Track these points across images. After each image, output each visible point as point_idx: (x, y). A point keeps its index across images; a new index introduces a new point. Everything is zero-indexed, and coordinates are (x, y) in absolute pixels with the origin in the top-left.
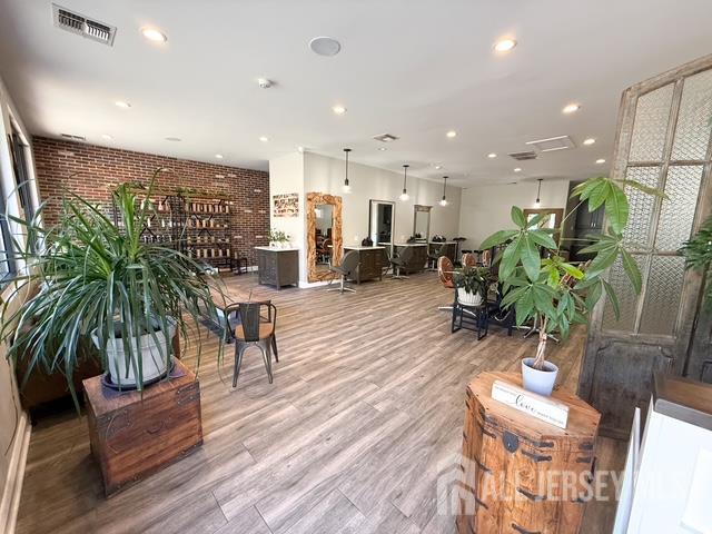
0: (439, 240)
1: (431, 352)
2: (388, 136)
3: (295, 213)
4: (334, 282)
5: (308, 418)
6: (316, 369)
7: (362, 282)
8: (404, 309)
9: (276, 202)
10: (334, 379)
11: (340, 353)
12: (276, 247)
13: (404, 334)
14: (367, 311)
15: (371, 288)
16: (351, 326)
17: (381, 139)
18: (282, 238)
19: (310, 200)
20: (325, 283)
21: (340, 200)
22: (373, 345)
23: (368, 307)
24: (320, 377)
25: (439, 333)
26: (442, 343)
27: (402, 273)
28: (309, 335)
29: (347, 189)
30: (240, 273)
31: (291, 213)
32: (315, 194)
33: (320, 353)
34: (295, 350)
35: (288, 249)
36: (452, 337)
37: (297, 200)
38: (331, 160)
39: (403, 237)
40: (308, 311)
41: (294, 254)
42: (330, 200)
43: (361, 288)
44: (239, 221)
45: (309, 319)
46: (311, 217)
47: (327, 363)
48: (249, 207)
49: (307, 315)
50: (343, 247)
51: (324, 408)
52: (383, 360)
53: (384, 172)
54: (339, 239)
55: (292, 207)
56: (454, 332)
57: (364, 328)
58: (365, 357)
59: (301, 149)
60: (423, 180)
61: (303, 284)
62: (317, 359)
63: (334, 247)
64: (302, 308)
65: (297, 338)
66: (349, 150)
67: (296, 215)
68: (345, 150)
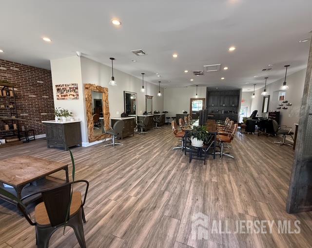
0: (157, 113)
1: (189, 178)
2: (141, 51)
3: (76, 97)
4: (107, 139)
6: (123, 219)
7: (124, 138)
8: (156, 153)
9: (58, 90)
10: (143, 226)
11: (136, 195)
13: (167, 169)
14: (136, 157)
15: (131, 141)
16: (131, 170)
17: (137, 53)
18: (66, 114)
19: (87, 88)
20: (101, 141)
21: (107, 90)
22: (154, 182)
23: (135, 154)
24: (131, 227)
27: (144, 131)
29: (113, 83)
30: (28, 141)
31: (71, 96)
32: (91, 85)
33: (120, 201)
34: (98, 203)
35: (72, 121)
36: (191, 165)
37: (77, 88)
38: (100, 65)
39: (141, 112)
40: (96, 164)
41: (77, 125)
42: (100, 90)
43: (125, 142)
44: (24, 103)
45: (99, 170)
47: (130, 209)
48: (33, 93)
49: (96, 168)
50: (111, 118)
52: (167, 194)
53: (131, 76)
54: (108, 114)
55: (73, 93)
56: (190, 162)
57: (141, 170)
58: (154, 194)
59: (78, 53)
60: (149, 83)
61: (85, 144)
62: (120, 207)
63: (105, 118)
64: (90, 162)
66: (114, 59)
67: (77, 98)
68: (111, 58)
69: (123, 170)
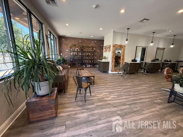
0: (168, 61)
2: (145, 19)
4: (120, 72)
5: (89, 121)
6: (101, 102)
7: (130, 74)
8: (144, 87)
9: (105, 48)
10: (105, 108)
11: (112, 98)
12: (104, 60)
13: (141, 97)
14: (128, 84)
15: (133, 76)
16: (120, 88)
17: (142, 21)
18: (105, 58)
19: (114, 46)
20: (117, 72)
21: (125, 46)
22: (126, 98)
23: (129, 83)
24: (101, 105)
25: (160, 101)
26: (160, 106)
28: (104, 88)
29: (127, 42)
30: (95, 67)
31: (108, 51)
32: (116, 45)
33: (105, 96)
34: (98, 93)
35: (106, 61)
37: (110, 47)
38: (123, 33)
39: (149, 59)
41: (108, 63)
42: (121, 47)
43: (129, 75)
44: (96, 53)
45: (107, 83)
46: (114, 52)
47: (106, 101)
48: (99, 50)
49: (107, 82)
50: (124, 62)
51: (96, 119)
52: (128, 106)
53: (144, 36)
54: (123, 59)
55: (109, 49)
56: (169, 102)
57: (125, 90)
58: (121, 102)
59: (112, 31)
61: (110, 72)
62: (103, 98)
63: (121, 61)
64: (107, 79)
65: (101, 89)
66: (129, 29)
67: (109, 51)
68: (127, 29)
69: (116, 87)
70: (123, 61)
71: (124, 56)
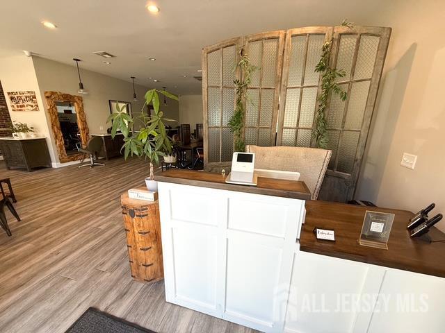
2: (106, 54)
3: (36, 108)
7: (110, 159)
9: (12, 98)
11: (81, 204)
12: (20, 137)
14: (109, 176)
17: (102, 55)
18: (25, 129)
19: (47, 97)
20: (78, 162)
21: (80, 98)
23: (111, 173)
28: (55, 198)
29: (82, 91)
31: (29, 107)
32: (53, 93)
33: (63, 208)
35: (33, 138)
37: (35, 97)
40: (58, 183)
41: (42, 142)
43: (109, 162)
46: (51, 111)
50: (90, 135)
54: (85, 128)
55: (30, 103)
58: (100, 202)
59: (27, 53)
61: (56, 164)
62: (59, 211)
63: (81, 134)
64: (53, 181)
65: (44, 202)
66: (79, 60)
67: (36, 110)
68: (74, 59)
69: (85, 186)
70: (87, 134)
71: (84, 122)
